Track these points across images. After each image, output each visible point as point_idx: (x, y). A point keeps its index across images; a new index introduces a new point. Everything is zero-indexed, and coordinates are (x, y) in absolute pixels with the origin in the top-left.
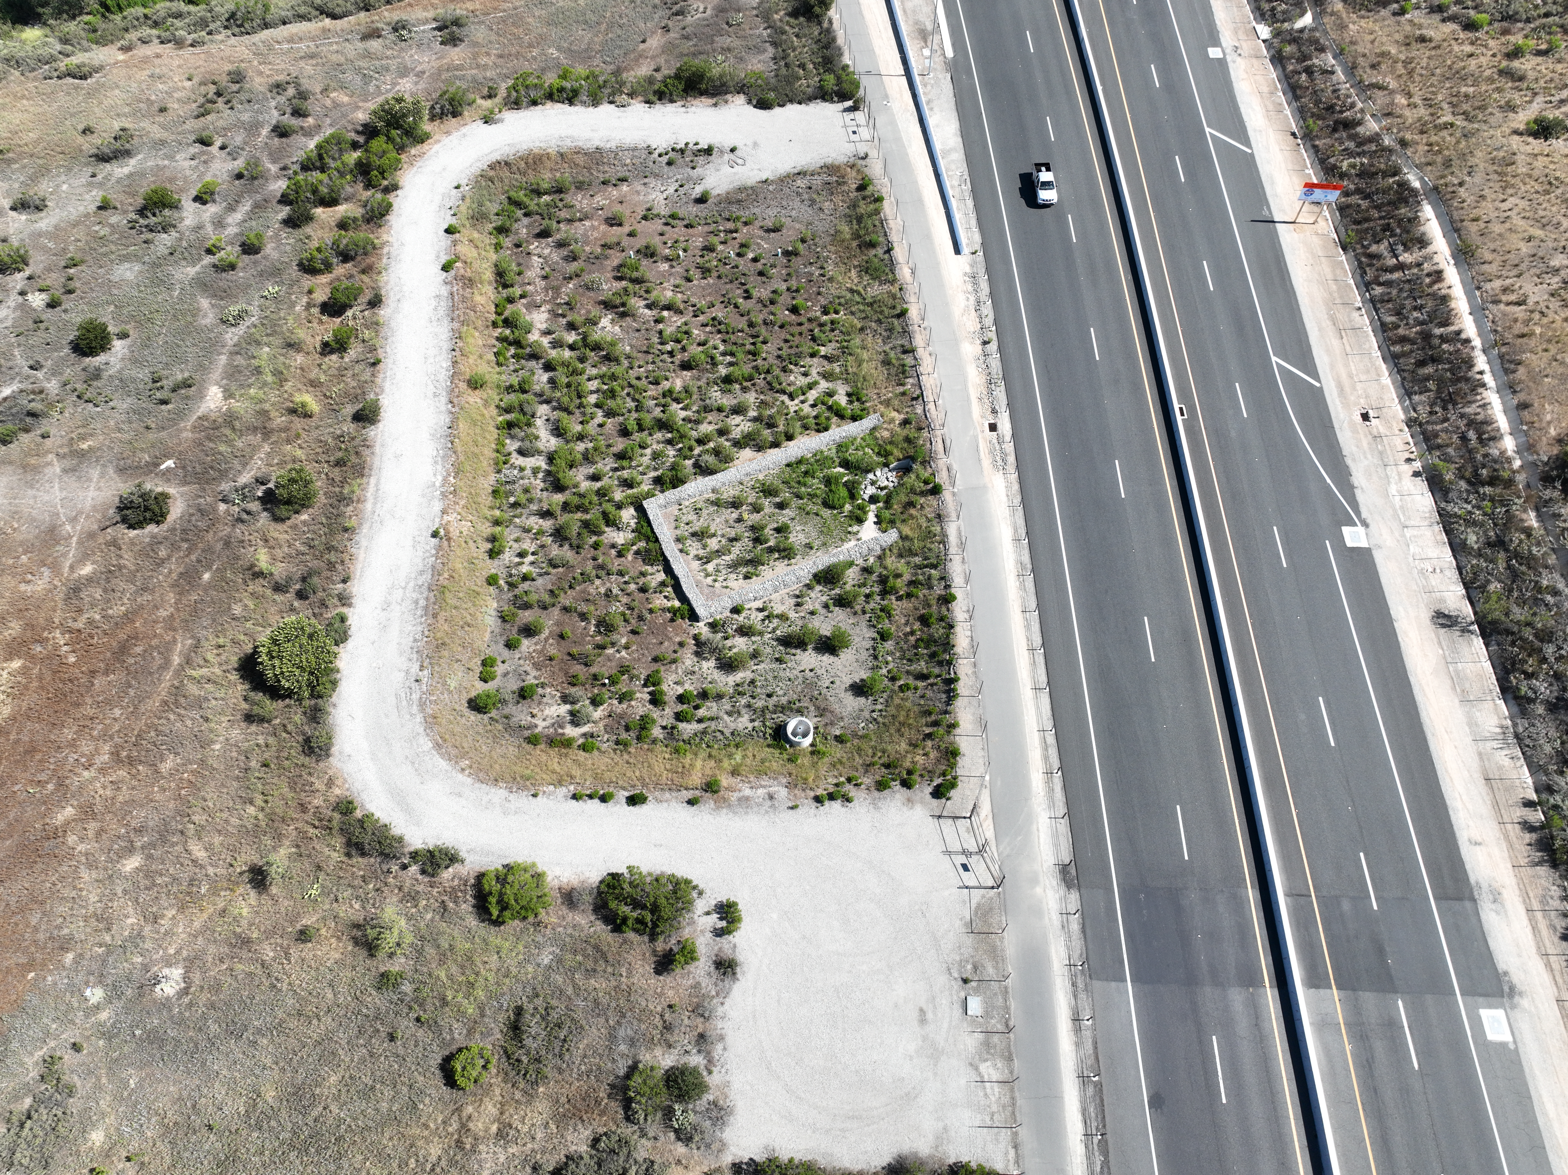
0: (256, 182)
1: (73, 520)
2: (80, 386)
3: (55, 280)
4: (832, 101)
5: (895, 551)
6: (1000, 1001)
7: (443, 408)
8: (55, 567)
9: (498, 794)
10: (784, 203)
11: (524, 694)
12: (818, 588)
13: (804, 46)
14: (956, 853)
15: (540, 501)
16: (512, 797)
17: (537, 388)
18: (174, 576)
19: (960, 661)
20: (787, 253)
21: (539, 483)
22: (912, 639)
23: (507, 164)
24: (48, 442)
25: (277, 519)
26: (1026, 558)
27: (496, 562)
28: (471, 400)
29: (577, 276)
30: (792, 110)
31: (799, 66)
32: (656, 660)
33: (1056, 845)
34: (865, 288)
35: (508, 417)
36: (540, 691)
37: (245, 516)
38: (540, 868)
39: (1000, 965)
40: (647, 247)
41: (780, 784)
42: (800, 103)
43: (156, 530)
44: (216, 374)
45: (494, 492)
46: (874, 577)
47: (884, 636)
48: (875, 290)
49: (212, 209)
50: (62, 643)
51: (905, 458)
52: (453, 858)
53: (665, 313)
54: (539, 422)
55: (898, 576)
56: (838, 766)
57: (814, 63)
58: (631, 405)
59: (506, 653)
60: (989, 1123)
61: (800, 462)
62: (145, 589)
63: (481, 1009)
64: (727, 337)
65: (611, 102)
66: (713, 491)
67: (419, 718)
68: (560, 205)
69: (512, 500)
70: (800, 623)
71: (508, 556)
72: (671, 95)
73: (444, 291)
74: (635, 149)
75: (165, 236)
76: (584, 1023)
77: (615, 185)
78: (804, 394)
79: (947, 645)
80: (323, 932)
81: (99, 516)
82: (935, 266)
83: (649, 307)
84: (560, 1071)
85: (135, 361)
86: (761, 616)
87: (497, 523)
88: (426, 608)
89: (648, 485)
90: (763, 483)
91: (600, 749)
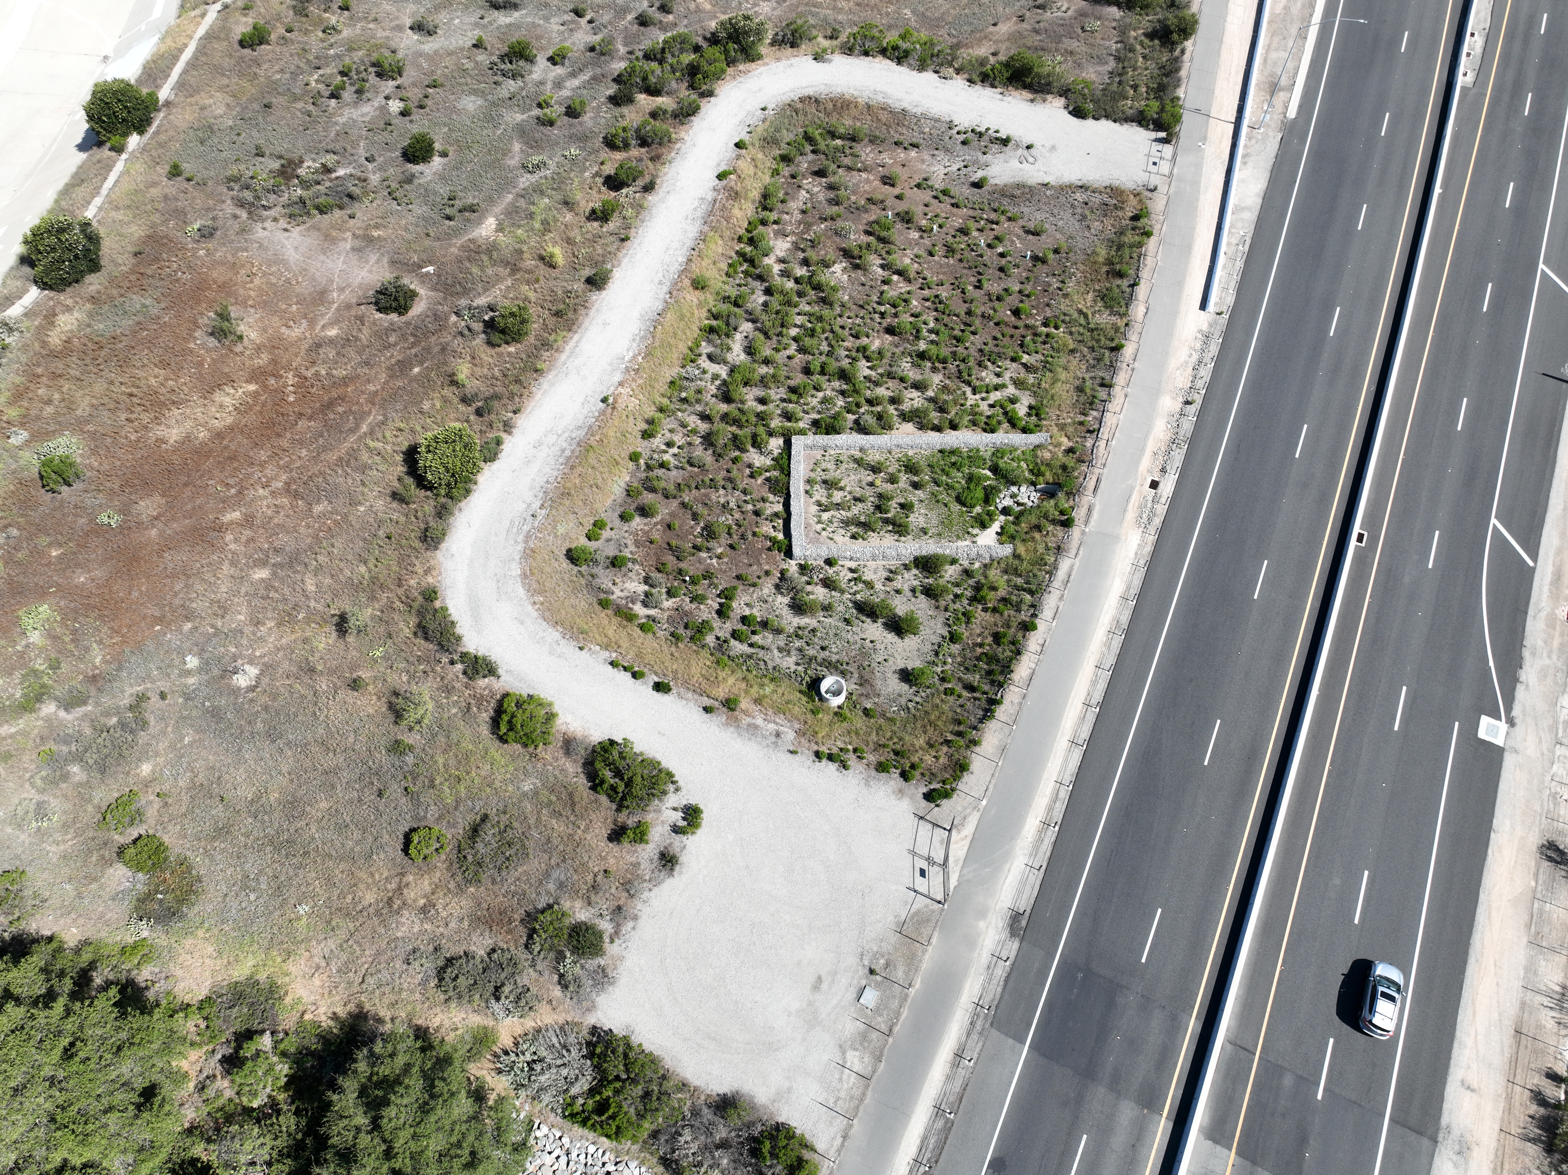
0: (603, 58)
1: (341, 290)
2: (394, 185)
3: (415, 94)
4: (1147, 128)
5: (1003, 565)
6: (896, 1004)
7: (661, 296)
8: (312, 323)
9: (553, 634)
10: (1056, 211)
11: (615, 563)
12: (915, 571)
13: (1146, 69)
14: (921, 857)
15: (707, 404)
16: (563, 642)
17: (749, 306)
18: (393, 361)
19: (1011, 687)
20: (1035, 258)
21: (713, 389)
22: (979, 650)
23: (817, 101)
24: (352, 222)
25: (490, 344)
26: (1125, 619)
27: (646, 443)
28: (688, 297)
29: (832, 219)
30: (1105, 126)
31: (1132, 86)
32: (739, 577)
33: (1019, 892)
34: (1093, 314)
35: (714, 323)
36: (630, 565)
37: (466, 332)
38: (556, 709)
39: (912, 973)
40: (907, 213)
41: (792, 727)
42: (1115, 121)
43: (396, 319)
44: (498, 209)
45: (672, 382)
46: (971, 582)
47: (953, 638)
48: (1104, 319)
49: (559, 70)
50: (290, 383)
51: (1054, 483)
52: (491, 670)
53: (895, 278)
54: (738, 336)
55: (994, 589)
56: (853, 735)
57: (1148, 87)
58: (825, 347)
59: (617, 522)
60: (831, 1105)
61: (953, 452)
62: (367, 364)
63: (458, 802)
64: (941, 316)
65: (936, 72)
66: (861, 450)
67: (520, 547)
68: (848, 151)
69: (684, 395)
70: (882, 596)
71: (658, 442)
72: (995, 79)
73: (710, 196)
74: (938, 120)
75: (512, 82)
76: (531, 851)
77: (905, 148)
78: (987, 392)
79: (1007, 668)
80: (370, 688)
81: (360, 293)
82: (1173, 314)
83: (882, 267)
84: (494, 882)
85: (443, 178)
86: (850, 575)
87: (661, 410)
88: (568, 459)
89: (804, 424)
90: (909, 460)
91: (652, 633)
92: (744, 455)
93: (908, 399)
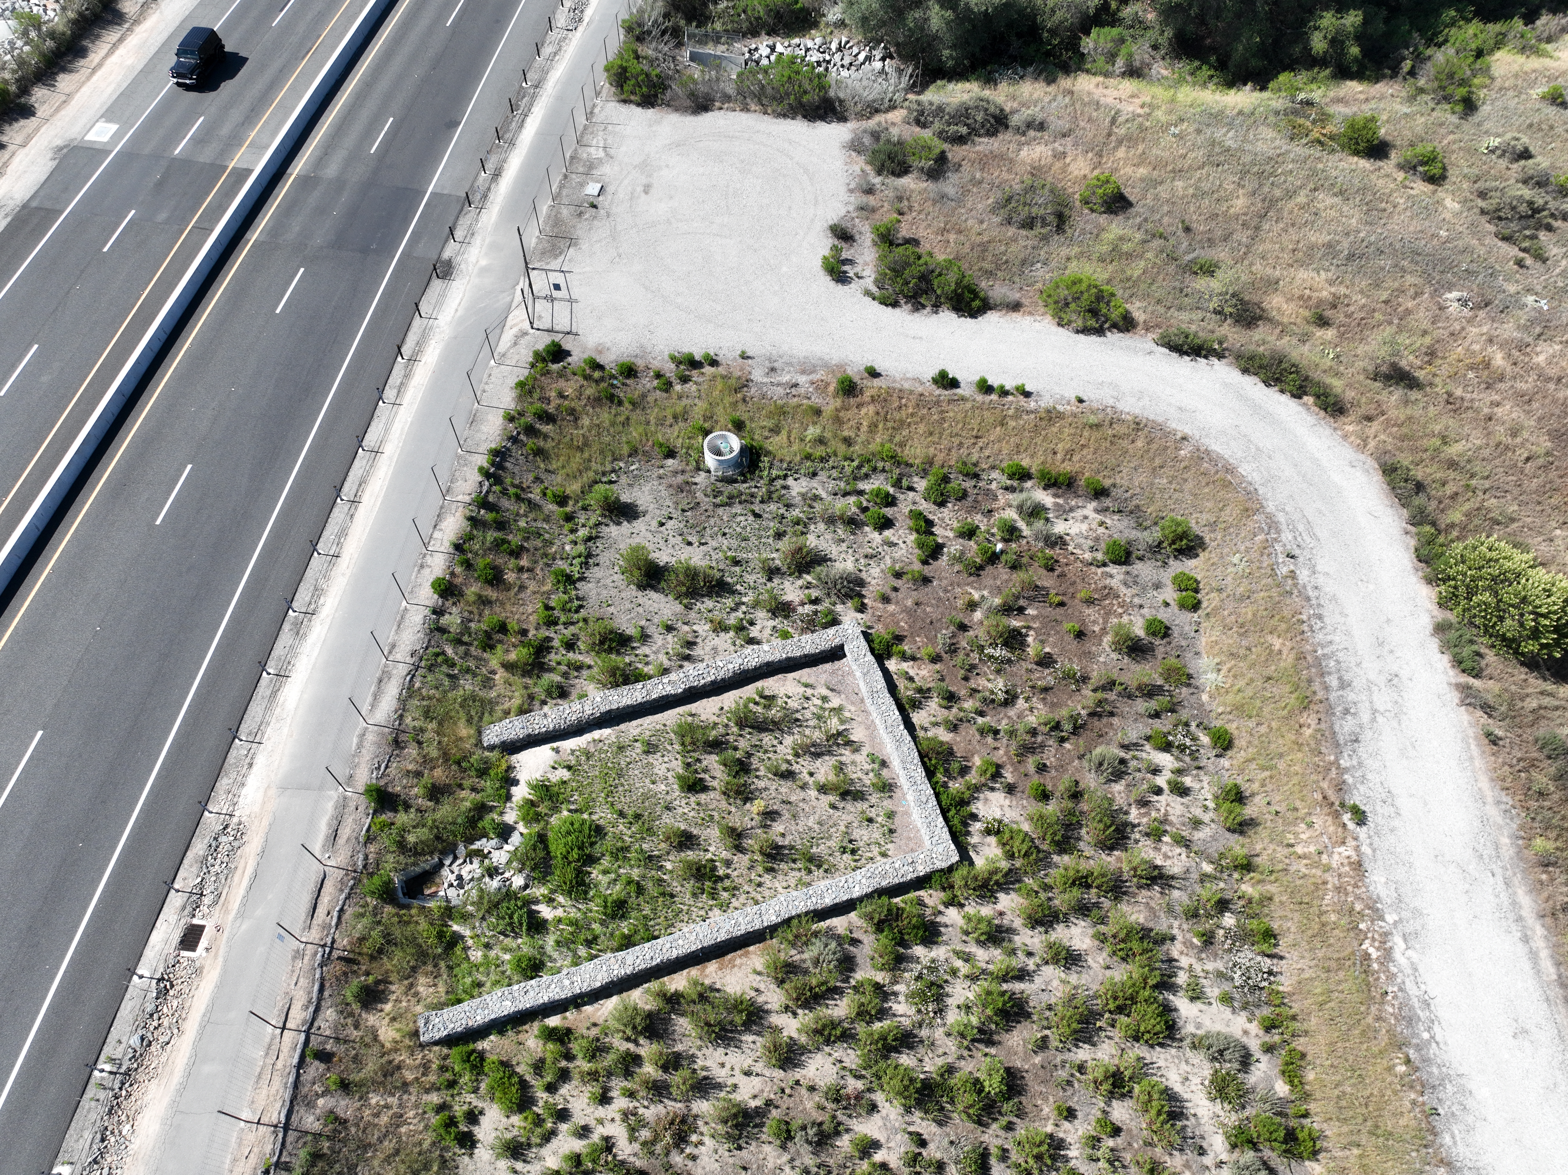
9: (1130, 407)
11: (1123, 554)
14: (561, 300)
19: (467, 499)
26: (284, 641)
27: (1224, 780)
32: (926, 580)
33: (443, 295)
36: (1100, 556)
38: (1060, 330)
41: (760, 386)
45: (1272, 941)
46: (551, 677)
59: (1166, 617)
60: (610, 126)
66: (812, 881)
69: (1230, 920)
71: (1204, 789)
80: (1301, 321)
87: (1246, 864)
88: (1323, 671)
89: (952, 915)
90: (713, 895)
91: (1004, 465)
92: (1034, 807)
93: (759, 1067)
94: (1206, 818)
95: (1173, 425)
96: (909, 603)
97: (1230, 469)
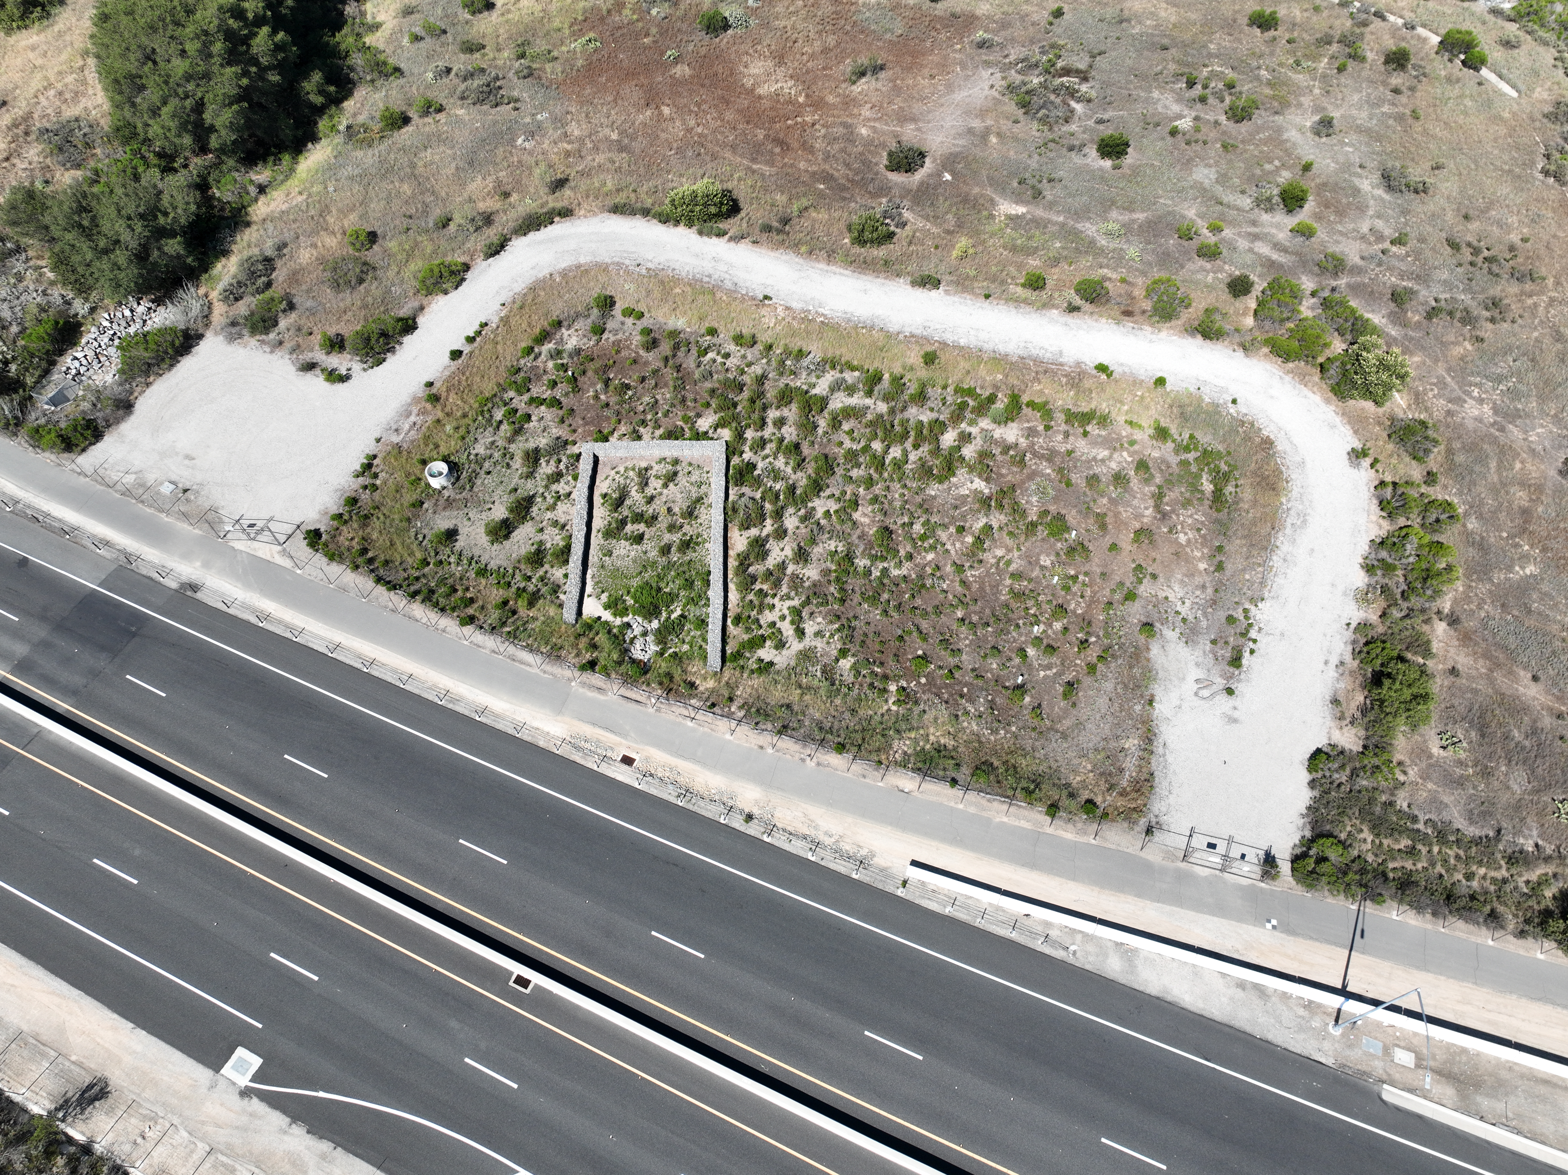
0: (1317, 269)
2: (1064, 141)
3: (1209, 135)
6: (158, 505)
7: (907, 329)
9: (520, 286)
11: (599, 329)
15: (776, 381)
16: (512, 294)
17: (913, 409)
18: (832, 172)
19: (406, 601)
21: (796, 384)
23: (1270, 456)
24: (1008, 122)
25: (851, 226)
27: (729, 339)
28: (911, 352)
29: (1061, 480)
32: (571, 411)
33: (214, 592)
35: (887, 381)
36: (595, 338)
38: (451, 294)
39: (176, 515)
40: (1086, 555)
41: (402, 441)
42: (1312, 807)
43: (882, 167)
44: (1040, 213)
45: (802, 352)
47: (483, 572)
49: (1282, 235)
50: (807, 119)
52: (491, 256)
54: (868, 401)
58: (855, 473)
59: (641, 327)
60: (104, 465)
61: (706, 582)
62: (828, 156)
63: (391, 255)
64: (910, 581)
65: (1370, 587)
66: (708, 504)
67: (608, 260)
68: (1192, 496)
69: (788, 363)
71: (730, 348)
72: (1366, 653)
73: (1067, 360)
75: (1249, 202)
76: (340, 294)
77: (1211, 557)
78: (793, 622)
83: (987, 527)
84: (322, 277)
85: (1081, 171)
86: (563, 492)
87: (768, 348)
88: (700, 281)
89: (747, 456)
90: (698, 544)
91: (520, 354)
92: (711, 411)
93: (782, 546)
94: (743, 352)
95: (541, 276)
96: (581, 422)
97: (578, 267)
